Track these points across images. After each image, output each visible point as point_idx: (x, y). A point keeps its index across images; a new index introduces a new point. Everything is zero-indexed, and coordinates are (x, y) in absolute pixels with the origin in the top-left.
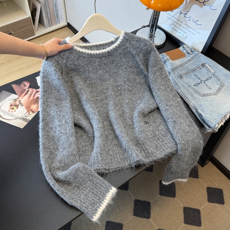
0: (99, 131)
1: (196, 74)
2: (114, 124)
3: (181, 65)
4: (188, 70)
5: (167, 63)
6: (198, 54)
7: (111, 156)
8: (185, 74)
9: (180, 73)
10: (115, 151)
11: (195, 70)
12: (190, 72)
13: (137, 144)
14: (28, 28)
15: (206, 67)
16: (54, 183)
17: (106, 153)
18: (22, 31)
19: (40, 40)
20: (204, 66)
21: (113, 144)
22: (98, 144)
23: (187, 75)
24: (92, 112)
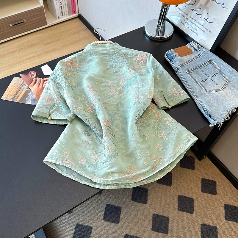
1: (203, 69)
3: (189, 61)
4: (196, 66)
5: (175, 59)
6: (205, 51)
8: (193, 70)
9: (188, 68)
11: (202, 66)
12: (197, 68)
14: (40, 17)
15: (213, 64)
18: (35, 20)
19: (52, 29)
20: (211, 62)
23: (195, 71)
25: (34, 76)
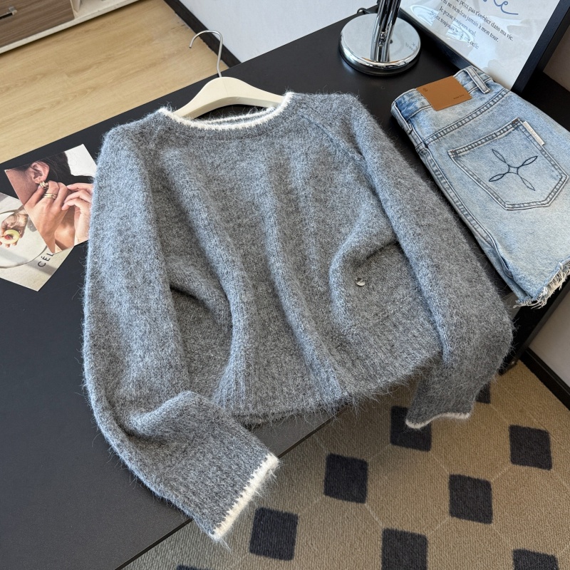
0: (245, 312)
1: (496, 147)
2: (282, 294)
3: (459, 124)
4: (476, 137)
5: (421, 118)
6: (504, 93)
7: (274, 378)
8: (467, 148)
9: (455, 144)
10: (284, 365)
11: (493, 138)
12: (479, 142)
13: (341, 344)
15: (523, 130)
16: (122, 441)
17: (262, 370)
20: (518, 126)
21: (281, 345)
22: (240, 347)
23: (473, 151)
24: (225, 258)
25: (41, 175)
